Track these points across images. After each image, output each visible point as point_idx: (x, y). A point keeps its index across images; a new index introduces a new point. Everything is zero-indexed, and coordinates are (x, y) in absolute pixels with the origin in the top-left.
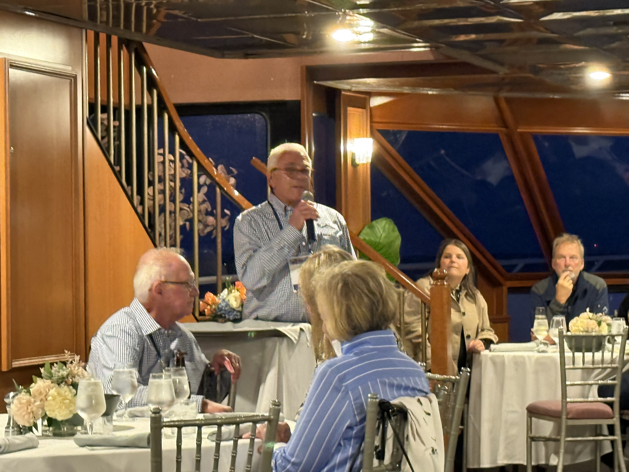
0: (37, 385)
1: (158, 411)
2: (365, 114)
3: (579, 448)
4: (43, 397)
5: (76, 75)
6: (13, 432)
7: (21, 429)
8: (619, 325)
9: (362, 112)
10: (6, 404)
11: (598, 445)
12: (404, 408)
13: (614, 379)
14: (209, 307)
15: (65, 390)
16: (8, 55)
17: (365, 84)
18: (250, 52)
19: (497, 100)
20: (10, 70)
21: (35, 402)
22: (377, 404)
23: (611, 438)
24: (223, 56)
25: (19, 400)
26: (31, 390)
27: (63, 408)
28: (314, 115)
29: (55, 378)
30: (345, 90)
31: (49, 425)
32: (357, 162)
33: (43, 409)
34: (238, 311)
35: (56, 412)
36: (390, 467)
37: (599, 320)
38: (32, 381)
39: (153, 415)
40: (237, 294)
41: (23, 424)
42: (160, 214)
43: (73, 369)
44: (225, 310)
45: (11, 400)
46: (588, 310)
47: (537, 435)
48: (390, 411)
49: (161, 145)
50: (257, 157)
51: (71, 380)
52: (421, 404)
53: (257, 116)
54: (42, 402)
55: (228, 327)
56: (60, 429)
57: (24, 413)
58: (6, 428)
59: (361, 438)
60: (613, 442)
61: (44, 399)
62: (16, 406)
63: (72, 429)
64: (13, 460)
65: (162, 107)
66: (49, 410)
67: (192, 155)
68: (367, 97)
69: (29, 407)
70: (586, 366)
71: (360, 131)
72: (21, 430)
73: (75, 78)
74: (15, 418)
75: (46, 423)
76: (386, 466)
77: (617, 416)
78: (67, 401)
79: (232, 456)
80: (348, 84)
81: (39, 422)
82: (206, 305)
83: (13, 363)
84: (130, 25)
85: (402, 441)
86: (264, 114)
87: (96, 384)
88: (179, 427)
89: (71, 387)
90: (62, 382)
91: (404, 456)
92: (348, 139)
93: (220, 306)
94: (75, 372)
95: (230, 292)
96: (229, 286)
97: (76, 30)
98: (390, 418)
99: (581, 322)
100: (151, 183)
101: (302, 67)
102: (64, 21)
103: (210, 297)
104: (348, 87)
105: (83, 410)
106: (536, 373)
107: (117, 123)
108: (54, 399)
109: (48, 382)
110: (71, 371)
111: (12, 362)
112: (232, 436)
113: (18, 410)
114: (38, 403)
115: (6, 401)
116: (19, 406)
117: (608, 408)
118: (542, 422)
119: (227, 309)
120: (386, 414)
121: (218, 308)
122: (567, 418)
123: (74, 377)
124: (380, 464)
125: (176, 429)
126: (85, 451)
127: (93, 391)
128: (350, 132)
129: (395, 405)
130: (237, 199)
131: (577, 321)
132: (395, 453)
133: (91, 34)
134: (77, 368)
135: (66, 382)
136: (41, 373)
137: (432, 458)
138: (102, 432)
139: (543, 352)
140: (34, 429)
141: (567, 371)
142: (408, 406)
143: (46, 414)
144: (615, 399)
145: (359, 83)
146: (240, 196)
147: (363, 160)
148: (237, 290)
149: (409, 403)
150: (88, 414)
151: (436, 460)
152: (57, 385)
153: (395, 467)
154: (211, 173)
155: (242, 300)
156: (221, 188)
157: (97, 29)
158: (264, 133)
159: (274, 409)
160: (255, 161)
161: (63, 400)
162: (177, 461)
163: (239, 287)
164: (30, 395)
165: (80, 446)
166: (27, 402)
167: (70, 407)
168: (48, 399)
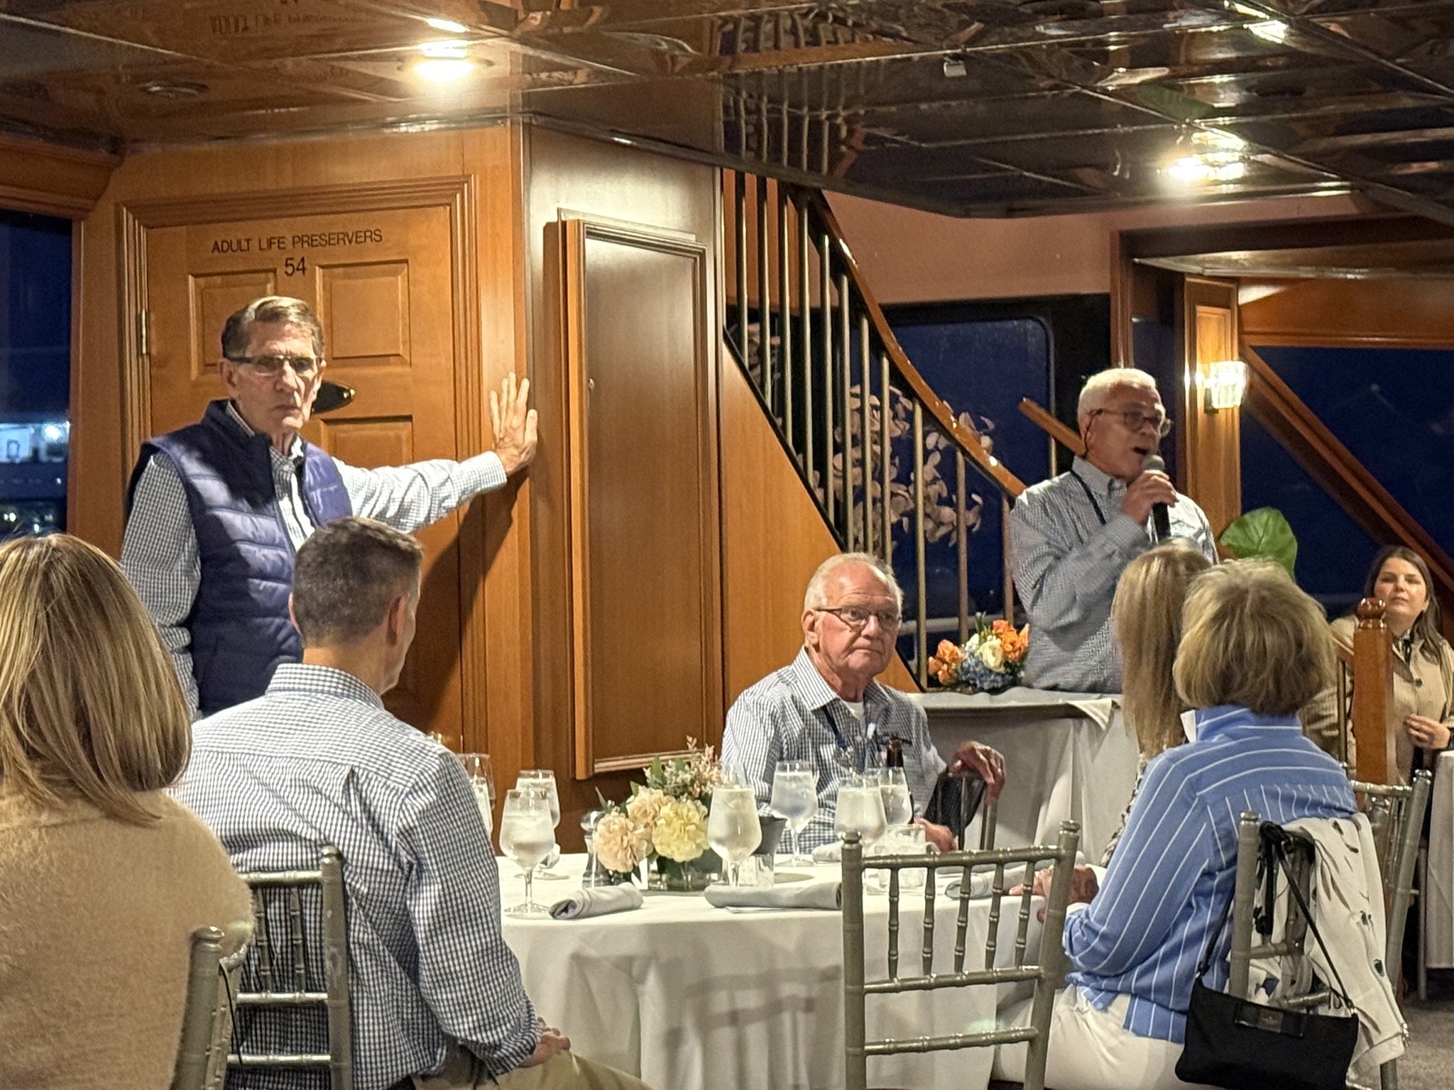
0: (638, 798)
1: (855, 838)
2: (1229, 318)
4: (649, 819)
5: (704, 250)
6: (596, 881)
7: (611, 877)
9: (1224, 315)
10: (584, 832)
12: (1309, 839)
14: (945, 667)
15: (688, 807)
16: (584, 214)
17: (1229, 262)
18: (1017, 204)
20: (587, 240)
21: (635, 828)
22: (1258, 831)
24: (967, 214)
25: (607, 825)
26: (628, 807)
27: (686, 839)
28: (1134, 320)
29: (669, 786)
30: (1191, 275)
31: (661, 870)
32: (1215, 405)
33: (649, 841)
34: (998, 674)
35: (674, 848)
36: (1285, 948)
38: (629, 792)
39: (847, 846)
40: (996, 642)
41: (614, 869)
42: (855, 504)
43: (701, 770)
44: (975, 672)
45: (592, 825)
48: (1283, 843)
49: (857, 379)
50: (1030, 397)
51: (698, 790)
52: (1341, 831)
53: (1030, 325)
54: (649, 829)
55: (981, 701)
56: (680, 878)
57: (615, 849)
58: (585, 875)
59: (1228, 892)
61: (652, 823)
62: (601, 836)
63: (701, 878)
64: (598, 929)
65: (858, 308)
66: (661, 844)
67: (910, 394)
68: (1233, 286)
69: (625, 838)
71: (1220, 347)
72: (611, 878)
73: (703, 255)
74: (601, 859)
75: (654, 866)
76: (1275, 946)
78: (693, 827)
79: (991, 922)
80: (1197, 263)
81: (643, 866)
82: (940, 664)
83: (596, 766)
84: (800, 158)
85: (1304, 898)
86: (1043, 320)
87: (742, 796)
88: (895, 869)
89: (699, 803)
90: (682, 794)
91: (1309, 928)
92: (1199, 365)
93: (965, 665)
94: (706, 775)
95: (983, 640)
96: (981, 629)
97: (702, 171)
98: (1282, 858)
100: (839, 448)
101: (1112, 233)
102: (682, 153)
103: (947, 648)
104: (1197, 269)
105: (720, 841)
107: (777, 341)
108: (669, 824)
109: (660, 792)
110: (699, 773)
111: (594, 763)
112: (991, 890)
113: (606, 844)
115: (585, 826)
116: (607, 835)
119: (977, 670)
120: (1274, 849)
121: (962, 668)
123: (705, 785)
124: (1264, 942)
125: (888, 872)
126: (726, 915)
127: (737, 806)
128: (1202, 352)
129: (1292, 833)
130: (993, 472)
132: (1291, 923)
133: (730, 175)
134: (708, 768)
135: (690, 794)
136: (645, 778)
137: (1363, 931)
138: (755, 882)
140: (633, 876)
142: (1315, 835)
143: (654, 850)
145: (1217, 261)
146: (1001, 466)
147: (1226, 401)
148: (997, 636)
149: (1319, 830)
150: (729, 849)
151: (1370, 935)
152: (674, 799)
153: (1293, 948)
154: (947, 427)
155: (1005, 653)
156: (965, 452)
157: (741, 168)
158: (1043, 354)
159: (1067, 837)
160: (1028, 407)
161: (686, 825)
162: (891, 931)
163: (1000, 631)
164: (627, 816)
165: (718, 907)
166: (621, 828)
167: (699, 836)
168: (659, 823)
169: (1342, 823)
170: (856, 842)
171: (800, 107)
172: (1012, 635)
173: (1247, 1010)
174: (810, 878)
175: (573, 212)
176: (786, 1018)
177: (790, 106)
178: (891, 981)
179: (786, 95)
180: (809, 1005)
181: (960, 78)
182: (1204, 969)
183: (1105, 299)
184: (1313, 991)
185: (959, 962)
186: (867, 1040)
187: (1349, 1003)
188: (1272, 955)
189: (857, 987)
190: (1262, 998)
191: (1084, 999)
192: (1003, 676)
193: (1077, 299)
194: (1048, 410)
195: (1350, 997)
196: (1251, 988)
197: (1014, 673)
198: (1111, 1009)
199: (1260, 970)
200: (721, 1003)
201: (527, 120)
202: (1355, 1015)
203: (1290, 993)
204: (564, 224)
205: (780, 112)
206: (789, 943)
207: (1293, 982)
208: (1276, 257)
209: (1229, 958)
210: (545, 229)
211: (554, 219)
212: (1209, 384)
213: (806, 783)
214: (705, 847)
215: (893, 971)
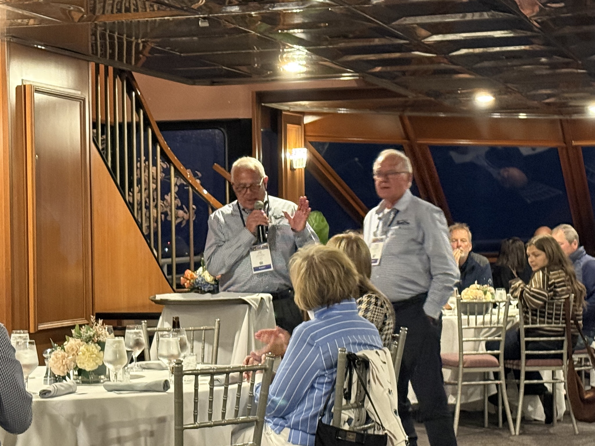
0: (69, 343)
1: (180, 362)
2: (300, 129)
3: (471, 390)
4: (74, 352)
5: (85, 98)
6: (50, 380)
7: (56, 378)
8: (501, 294)
9: (298, 128)
10: (44, 358)
11: (486, 387)
12: (367, 359)
13: (499, 336)
14: (188, 281)
15: (94, 348)
16: (33, 82)
17: (301, 106)
18: (215, 80)
19: (401, 119)
20: (35, 94)
21: (68, 356)
22: (346, 356)
23: (497, 382)
24: (194, 84)
25: (55, 355)
26: (65, 347)
27: (91, 361)
28: (262, 130)
29: (84, 338)
30: (285, 111)
31: (79, 374)
32: (295, 167)
33: (75, 362)
34: (211, 284)
35: (86, 365)
36: (356, 405)
37: (484, 290)
38: (65, 340)
39: (177, 366)
41: (58, 374)
43: (98, 330)
44: (201, 284)
45: (48, 355)
46: (476, 282)
48: (356, 361)
50: (217, 163)
51: (97, 339)
52: (379, 355)
53: (217, 131)
54: (74, 357)
55: (208, 297)
56: (88, 378)
57: (59, 366)
58: (45, 377)
59: (333, 383)
60: (497, 385)
61: (76, 354)
62: (53, 360)
63: (98, 378)
64: (58, 402)
65: (147, 123)
66: (80, 363)
67: (169, 161)
68: (302, 116)
69: (64, 361)
70: (478, 326)
71: (296, 143)
72: (58, 379)
73: (84, 101)
74: (53, 370)
75: (76, 373)
76: (352, 405)
77: (502, 364)
78: (94, 356)
79: (237, 398)
80: (288, 106)
81: (71, 373)
82: (186, 280)
83: (40, 326)
84: (131, 60)
85: (365, 384)
86: (222, 129)
88: (197, 375)
89: (97, 345)
90: (89, 341)
91: (366, 397)
92: (288, 149)
93: (197, 281)
94: (100, 332)
97: (85, 63)
98: (355, 367)
99: (471, 292)
101: (252, 92)
102: (74, 55)
103: (189, 274)
104: (287, 108)
108: (84, 354)
109: (79, 341)
110: (97, 332)
111: (38, 325)
113: (55, 363)
114: (71, 357)
115: (45, 355)
116: (56, 360)
117: (494, 359)
119: (203, 283)
120: (352, 363)
121: (196, 282)
122: (463, 367)
123: (99, 337)
124: (347, 403)
125: (194, 377)
126: (114, 395)
128: (289, 144)
129: (360, 357)
130: (205, 196)
131: (468, 291)
132: (358, 394)
133: (92, 65)
134: (101, 329)
135: (93, 341)
136: (72, 334)
137: (389, 397)
138: (122, 379)
140: (67, 378)
141: (463, 330)
142: (369, 357)
143: (77, 366)
144: (500, 352)
145: (296, 105)
146: (208, 194)
147: (299, 165)
149: (370, 354)
151: (392, 398)
152: (85, 343)
153: (360, 405)
154: (185, 176)
156: (192, 187)
157: (98, 62)
158: (223, 144)
159: (270, 360)
160: (216, 166)
161: (91, 354)
162: (195, 402)
164: (65, 351)
165: (109, 391)
166: (62, 356)
167: (97, 360)
168: (79, 354)
169: (379, 351)
170: (181, 364)
171: (131, 37)
173: (341, 433)
175: (29, 81)
176: (142, 439)
177: (127, 36)
178: (195, 423)
179: (125, 30)
180: (152, 434)
181: (205, 27)
182: (323, 415)
183: (250, 120)
184: (366, 423)
185: (223, 414)
187: (384, 429)
188: (350, 408)
189: (180, 427)
190: (346, 427)
191: (270, 428)
192: (213, 285)
193: (238, 121)
194: (225, 168)
195: (384, 426)
196: (342, 423)
198: (281, 433)
199: (346, 415)
200: (113, 434)
201: (9, 39)
202: (386, 434)
203: (357, 424)
204: (25, 86)
205: (122, 39)
206: (143, 406)
207: (358, 420)
208: (321, 104)
209: (333, 410)
210: (16, 88)
211: (20, 84)
212: (291, 158)
213: (140, 334)
214: (101, 364)
215: (195, 420)
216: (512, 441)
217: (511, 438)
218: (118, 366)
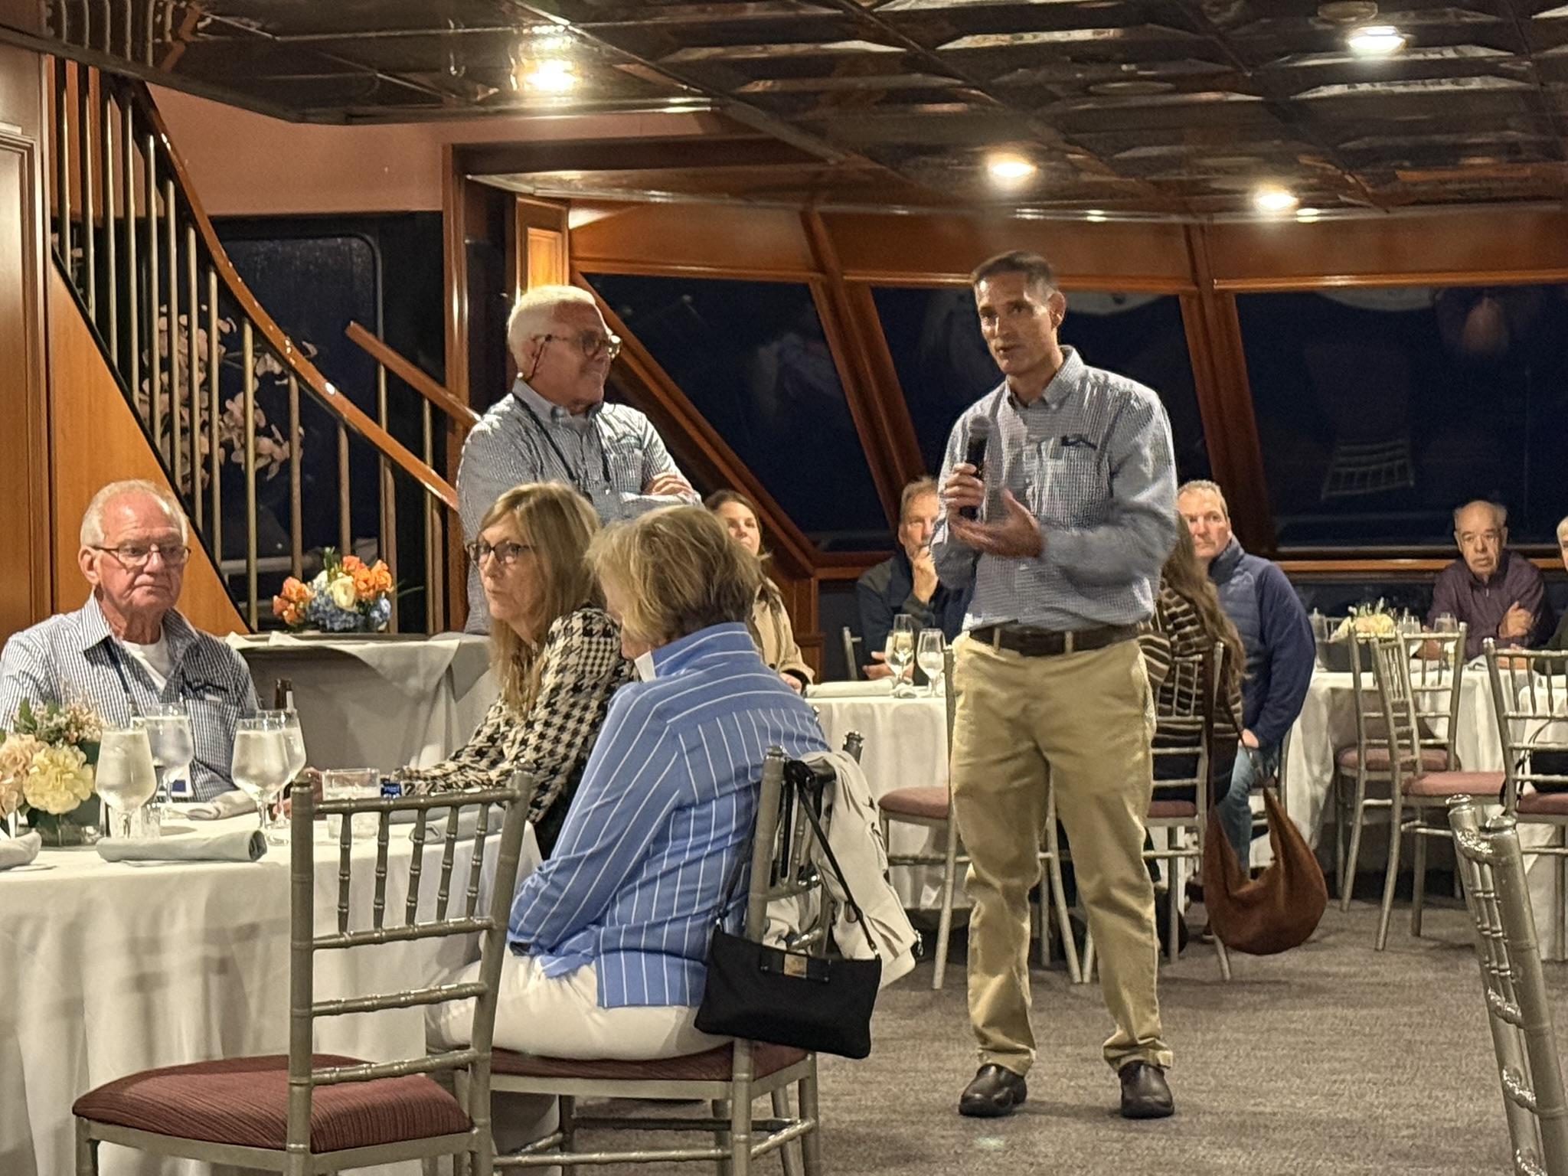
0: (6, 744)
2: (559, 242)
4: (20, 767)
5: (32, 145)
9: (555, 239)
14: (292, 606)
15: (69, 756)
17: (561, 182)
18: (357, 110)
19: (805, 220)
21: (4, 778)
24: (303, 119)
27: (63, 789)
28: (467, 241)
29: (44, 731)
30: (523, 195)
31: (32, 823)
33: (20, 792)
34: (349, 614)
35: (48, 799)
39: (298, 790)
40: (349, 580)
42: (163, 436)
43: (78, 712)
44: (325, 612)
47: (900, 854)
49: (165, 299)
50: (356, 321)
51: (75, 734)
53: (355, 243)
54: (19, 779)
56: (55, 832)
61: (23, 772)
63: (77, 832)
65: (185, 216)
66: (34, 795)
67: (240, 314)
68: (564, 209)
71: (550, 273)
73: (31, 150)
75: (24, 819)
78: (70, 776)
79: (444, 869)
80: (528, 182)
82: (285, 602)
86: (368, 238)
87: (135, 739)
88: (347, 814)
89: (76, 748)
90: (58, 739)
93: (314, 604)
94: (83, 718)
95: (331, 579)
96: (331, 566)
97: (28, 57)
100: (146, 373)
101: (445, 147)
102: (4, 35)
103: (294, 587)
104: (528, 189)
105: (110, 788)
106: (895, 735)
107: (79, 253)
108: (43, 772)
109: (30, 739)
110: (76, 716)
114: (10, 780)
118: (908, 827)
119: (328, 609)
121: (311, 607)
123: (82, 728)
128: (534, 278)
130: (331, 400)
133: (50, 65)
135: (66, 739)
139: (908, 695)
143: (25, 801)
145: (548, 181)
146: (338, 394)
148: (348, 573)
150: (123, 797)
152: (47, 745)
154: (280, 349)
155: (358, 591)
156: (299, 378)
157: (62, 54)
158: (370, 275)
160: (354, 330)
161: (62, 773)
162: (342, 882)
163: (352, 567)
165: (110, 861)
167: (75, 786)
168: (31, 771)
170: (308, 785)
172: (364, 573)
174: (194, 830)
178: (341, 934)
180: (222, 966)
183: (437, 217)
185: (411, 912)
186: (315, 1000)
189: (303, 943)
192: (355, 616)
193: (410, 216)
194: (375, 333)
197: (366, 614)
202: (878, 957)
208: (613, 178)
214: (86, 797)
215: (343, 925)
216: (1076, 997)
217: (1073, 990)
218: (134, 800)
